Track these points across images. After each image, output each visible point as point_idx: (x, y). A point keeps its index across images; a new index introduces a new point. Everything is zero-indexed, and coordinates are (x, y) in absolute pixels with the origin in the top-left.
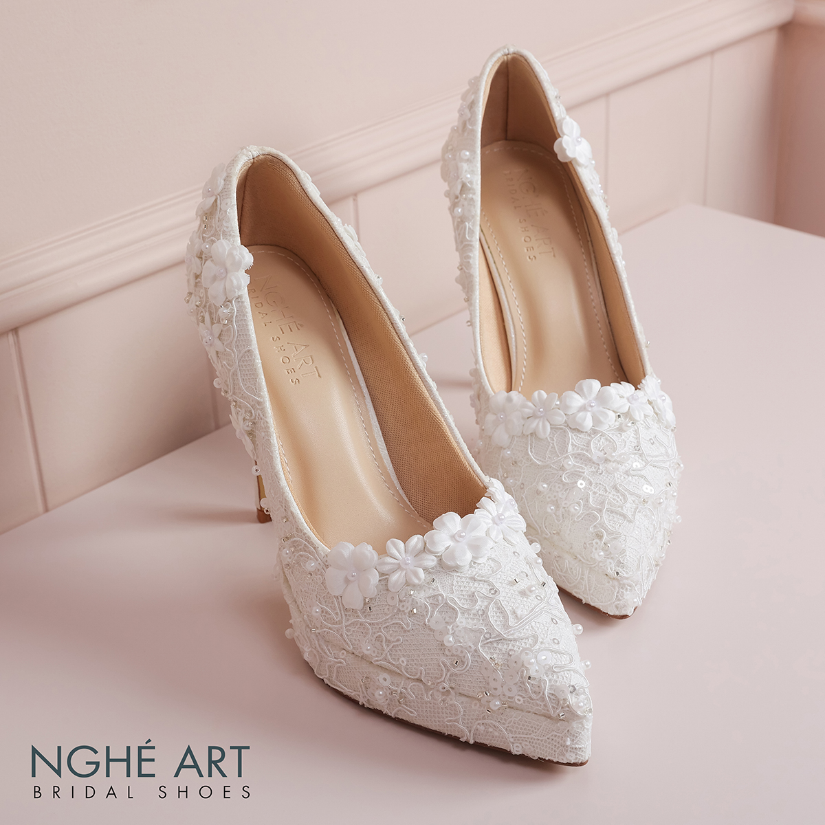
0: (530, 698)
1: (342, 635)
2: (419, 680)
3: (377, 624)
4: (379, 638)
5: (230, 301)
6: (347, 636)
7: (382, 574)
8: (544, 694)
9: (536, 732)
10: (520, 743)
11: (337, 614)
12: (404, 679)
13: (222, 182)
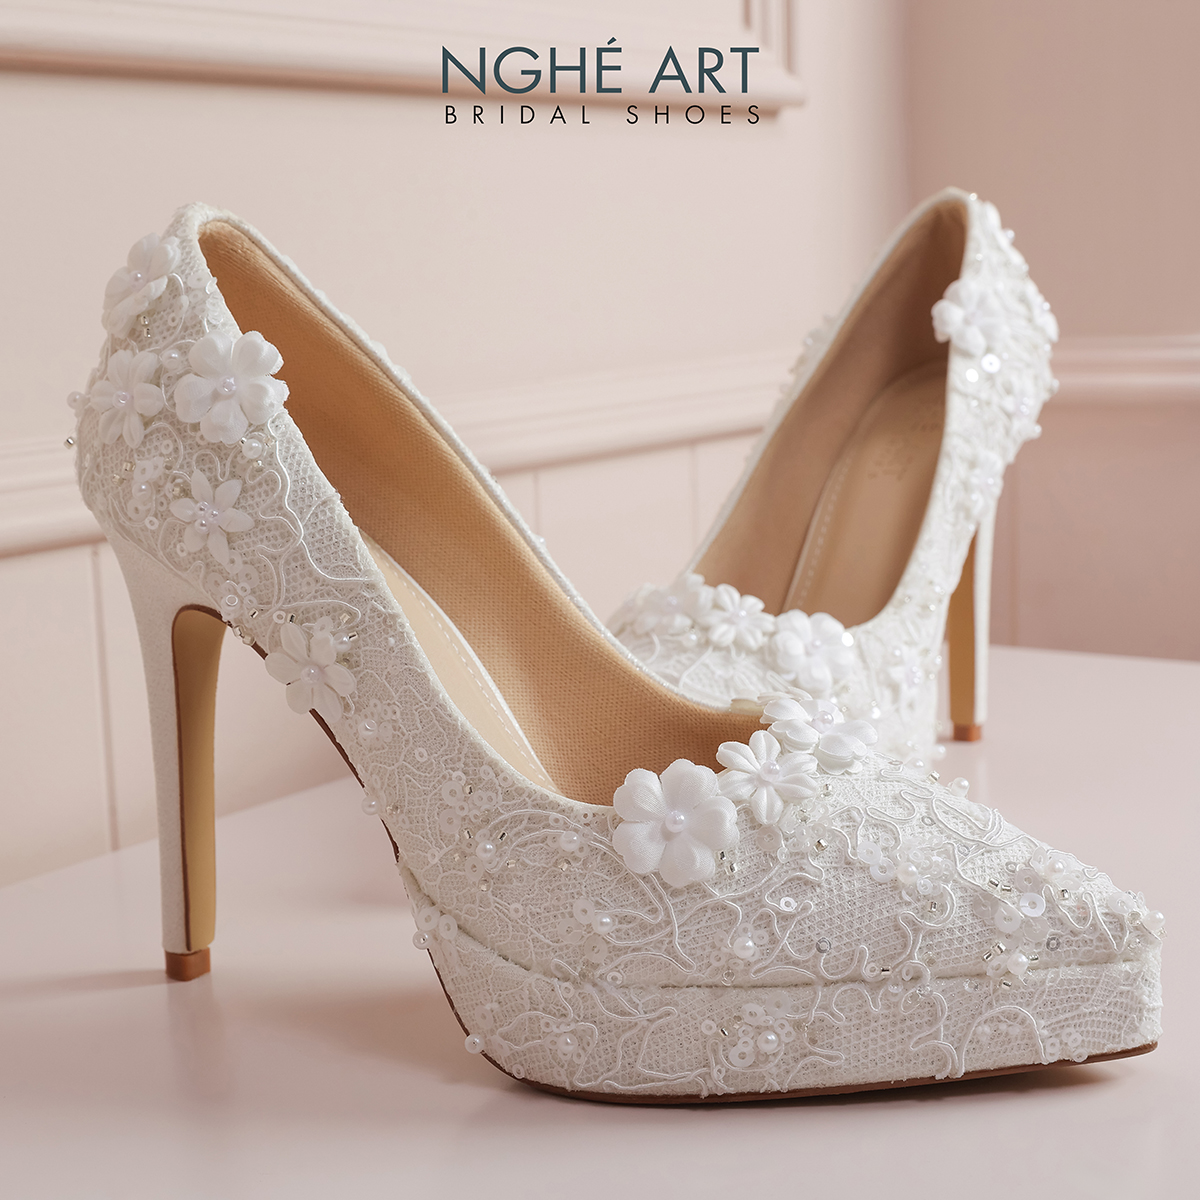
0: (1073, 933)
1: (671, 951)
2: (857, 979)
3: (752, 895)
4: (764, 921)
5: (261, 428)
6: (683, 946)
7: (737, 802)
8: (1095, 916)
9: (1088, 1000)
10: (1057, 1036)
11: (654, 911)
12: (820, 988)
13: (179, 251)
